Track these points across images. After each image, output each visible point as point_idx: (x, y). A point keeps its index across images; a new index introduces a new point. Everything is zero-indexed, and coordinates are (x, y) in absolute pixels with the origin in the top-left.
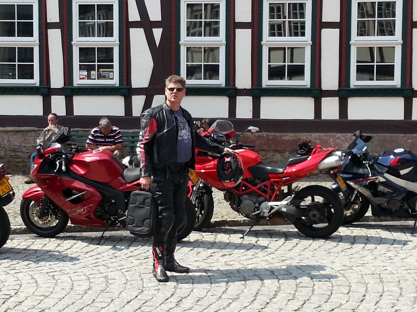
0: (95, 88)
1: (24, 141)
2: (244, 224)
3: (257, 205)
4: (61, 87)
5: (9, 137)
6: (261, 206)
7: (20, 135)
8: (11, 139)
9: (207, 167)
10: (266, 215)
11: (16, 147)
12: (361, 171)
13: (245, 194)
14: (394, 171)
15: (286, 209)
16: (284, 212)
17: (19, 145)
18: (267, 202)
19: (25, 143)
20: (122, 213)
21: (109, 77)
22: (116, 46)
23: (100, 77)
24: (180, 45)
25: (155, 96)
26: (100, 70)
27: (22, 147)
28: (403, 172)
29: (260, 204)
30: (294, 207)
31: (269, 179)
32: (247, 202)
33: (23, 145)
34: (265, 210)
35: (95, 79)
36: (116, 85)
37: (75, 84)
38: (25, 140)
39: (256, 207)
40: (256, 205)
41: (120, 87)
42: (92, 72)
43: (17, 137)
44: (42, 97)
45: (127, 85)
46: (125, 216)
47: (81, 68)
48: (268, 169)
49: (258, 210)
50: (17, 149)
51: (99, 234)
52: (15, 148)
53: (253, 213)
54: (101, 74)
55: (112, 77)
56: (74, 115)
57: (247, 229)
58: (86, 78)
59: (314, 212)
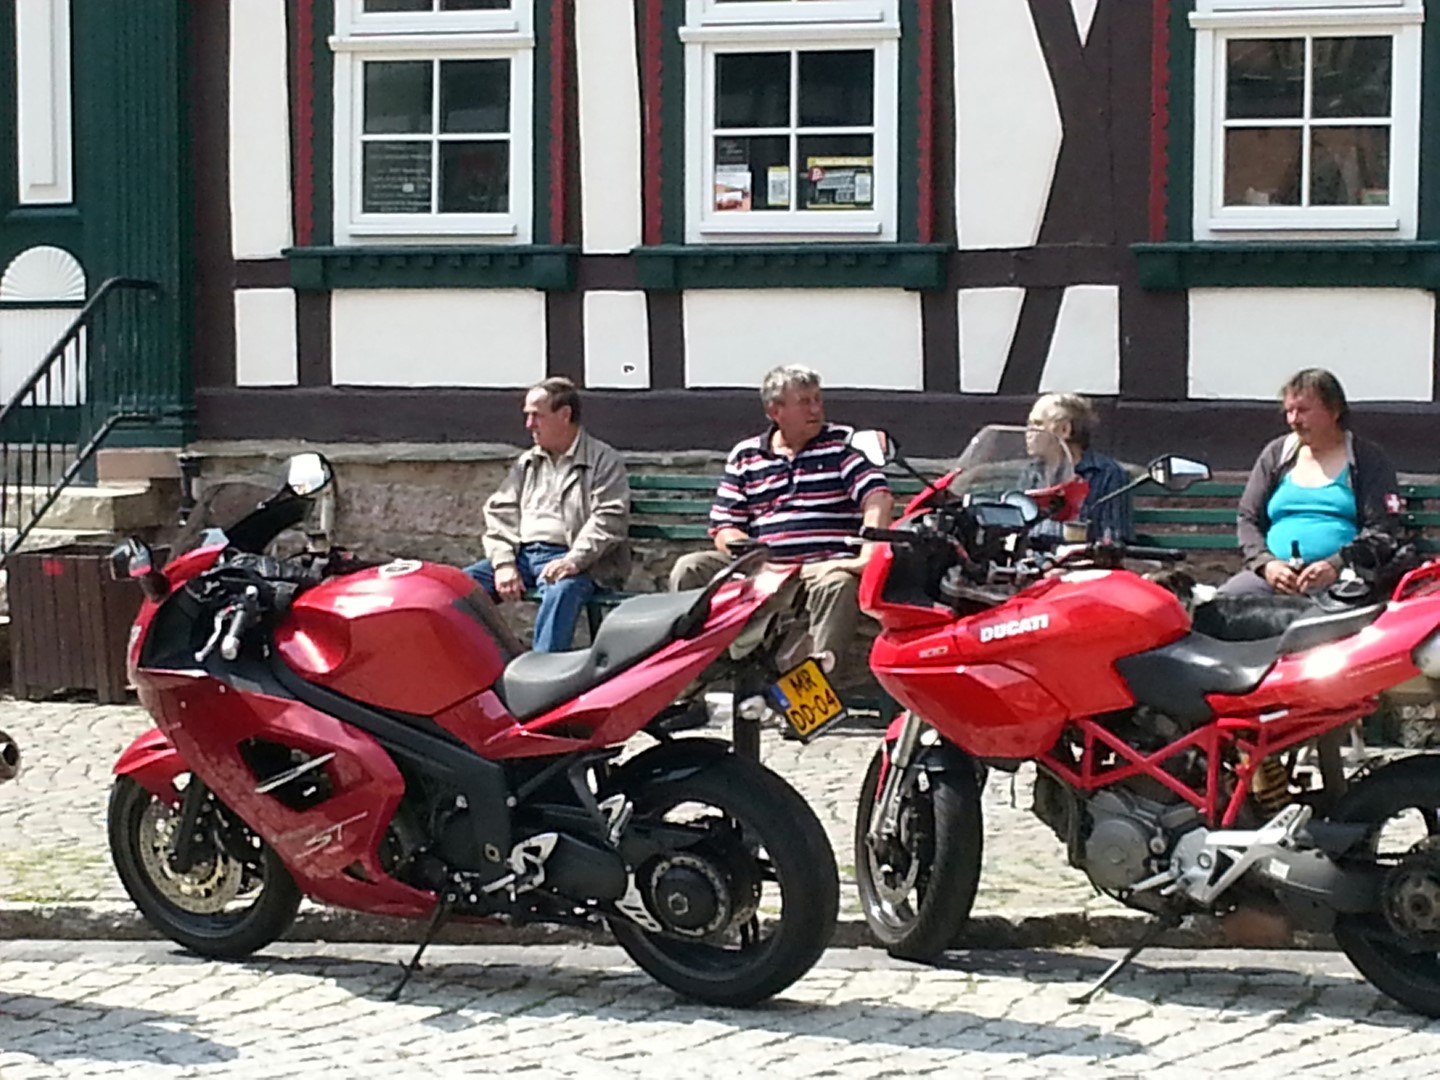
0: (783, 254)
1: (455, 514)
3: (1159, 843)
4: (626, 251)
5: (390, 489)
6: (1177, 853)
7: (437, 482)
8: (399, 501)
9: (924, 654)
10: (1202, 893)
11: (422, 539)
13: (1106, 788)
15: (1286, 868)
16: (1278, 883)
17: (432, 529)
18: (1203, 830)
19: (460, 522)
20: (496, 858)
21: (853, 195)
22: (886, 43)
23: (809, 195)
24: (1194, 31)
25: (1069, 291)
26: (812, 161)
27: (448, 539)
29: (1173, 837)
30: (1326, 859)
31: (1214, 719)
32: (1115, 827)
33: (451, 529)
34: (1193, 871)
35: (786, 208)
36: (882, 239)
37: (693, 236)
38: (460, 505)
39: (1154, 856)
40: (1154, 841)
41: (902, 245)
42: (774, 175)
43: (427, 493)
44: (542, 295)
45: (935, 237)
46: (511, 871)
47: (725, 154)
48: (1201, 668)
49: (1162, 869)
50: (425, 550)
52: (415, 543)
53: (1137, 882)
54: (815, 183)
55: (865, 198)
56: (689, 384)
58: (747, 202)
59: (1420, 890)
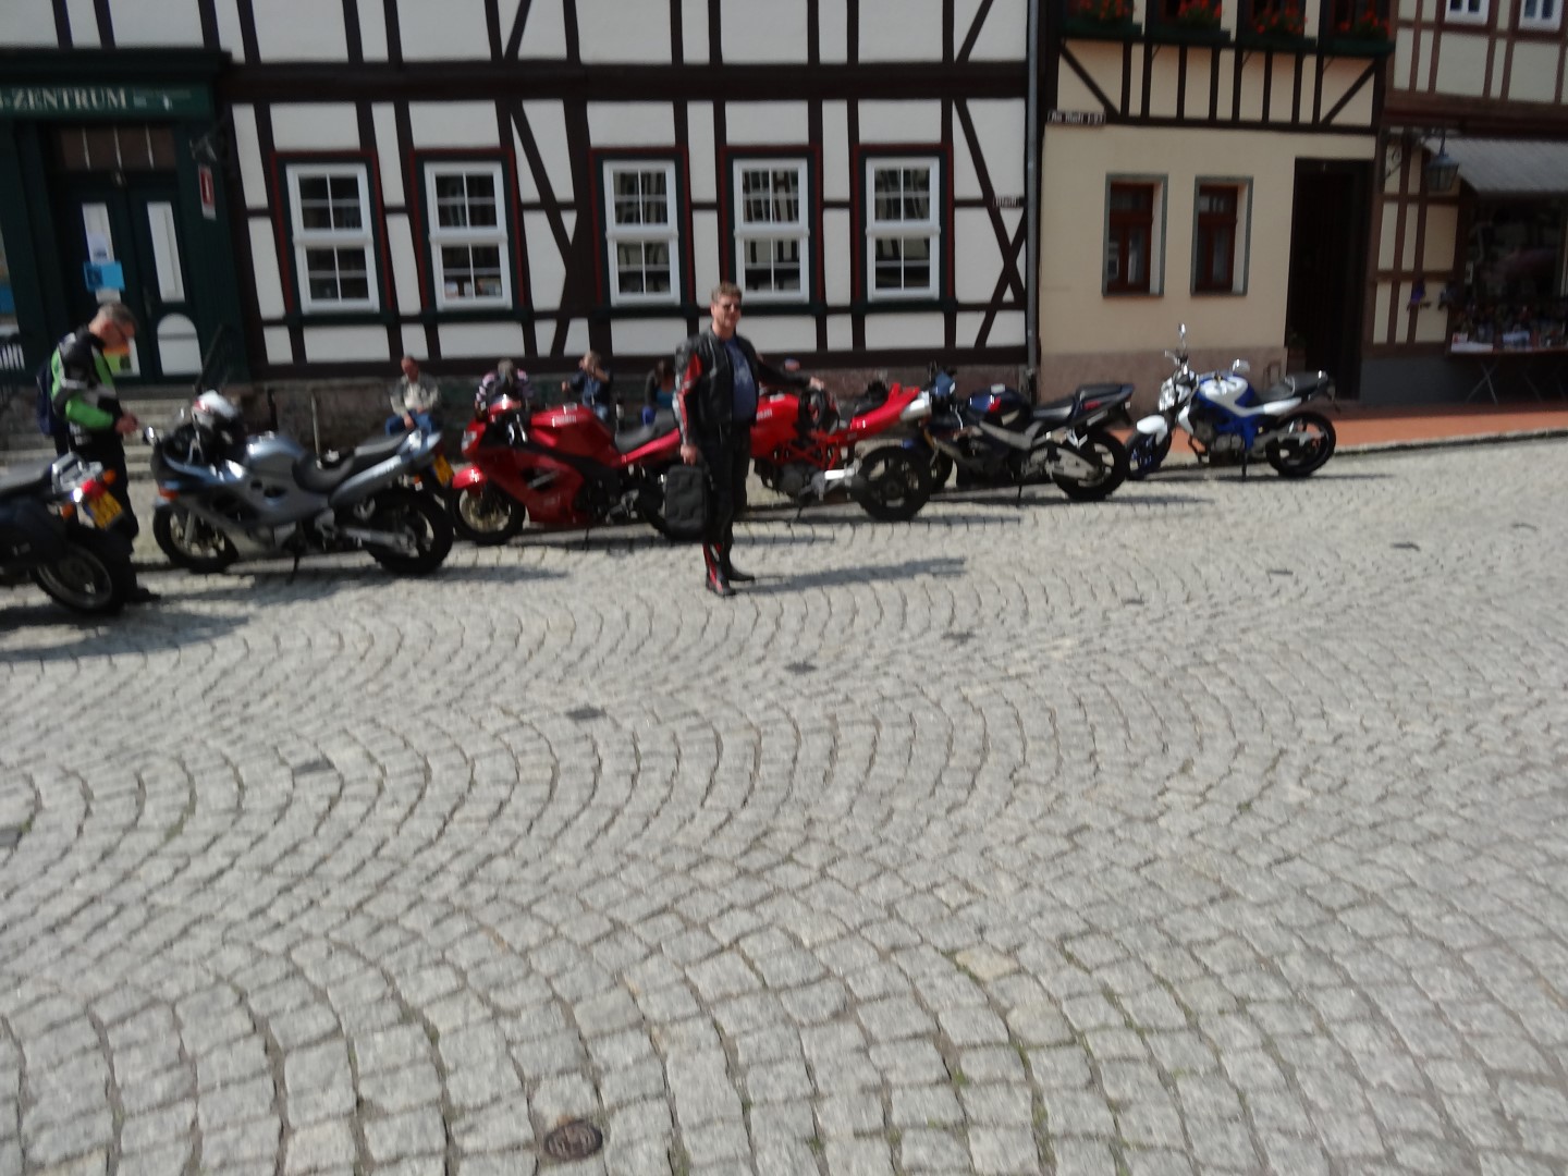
0: (474, 312)
2: (785, 507)
3: (807, 479)
6: (812, 480)
10: (821, 493)
12: (947, 421)
14: (993, 418)
18: (823, 472)
21: (495, 293)
22: (503, 243)
23: (479, 292)
24: (607, 239)
26: (479, 282)
28: (1006, 420)
29: (811, 476)
30: (863, 478)
32: (792, 475)
34: (820, 484)
35: (471, 297)
36: (507, 306)
37: (439, 307)
39: (804, 482)
40: (805, 478)
41: (514, 309)
42: (467, 286)
45: (526, 305)
47: (447, 279)
49: (808, 486)
51: (580, 535)
53: (800, 490)
54: (481, 289)
55: (500, 294)
57: (793, 513)
58: (457, 295)
